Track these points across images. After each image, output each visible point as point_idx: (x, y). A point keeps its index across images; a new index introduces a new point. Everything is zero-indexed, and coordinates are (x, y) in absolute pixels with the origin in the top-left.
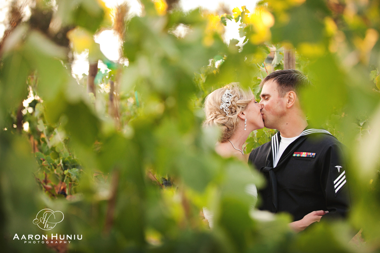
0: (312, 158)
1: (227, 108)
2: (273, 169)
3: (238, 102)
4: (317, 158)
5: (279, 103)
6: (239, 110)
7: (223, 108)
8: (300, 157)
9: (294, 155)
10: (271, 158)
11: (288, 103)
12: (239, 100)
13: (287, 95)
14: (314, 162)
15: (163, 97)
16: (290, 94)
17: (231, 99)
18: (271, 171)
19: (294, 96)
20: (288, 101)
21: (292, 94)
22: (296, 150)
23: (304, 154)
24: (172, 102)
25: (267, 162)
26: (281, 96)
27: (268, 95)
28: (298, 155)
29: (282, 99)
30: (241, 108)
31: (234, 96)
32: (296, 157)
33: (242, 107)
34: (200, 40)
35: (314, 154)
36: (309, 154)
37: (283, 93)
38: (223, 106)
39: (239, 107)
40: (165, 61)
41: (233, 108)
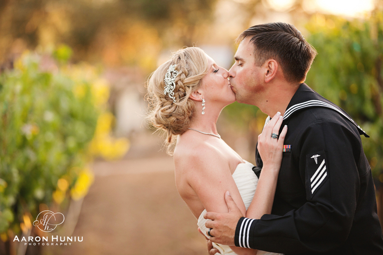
1: (171, 91)
3: (187, 80)
6: (189, 92)
7: (167, 93)
11: (267, 74)
12: (187, 77)
13: (266, 64)
16: (270, 63)
17: (175, 78)
19: (275, 66)
20: (266, 72)
21: (273, 63)
26: (259, 64)
27: (241, 60)
29: (259, 68)
30: (191, 88)
31: (181, 72)
33: (193, 87)
37: (261, 61)
38: (167, 90)
39: (189, 87)
41: (181, 89)
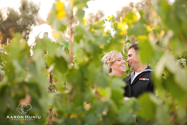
0: (147, 81)
2: (130, 85)
4: (149, 81)
5: (136, 57)
8: (142, 80)
9: (140, 79)
10: (130, 80)
14: (148, 83)
15: (89, 55)
18: (129, 85)
22: (141, 77)
23: (144, 79)
24: (92, 57)
25: (128, 82)
27: (131, 55)
28: (141, 79)
32: (140, 80)
34: (102, 34)
35: (148, 79)
36: (146, 79)
40: (90, 42)
